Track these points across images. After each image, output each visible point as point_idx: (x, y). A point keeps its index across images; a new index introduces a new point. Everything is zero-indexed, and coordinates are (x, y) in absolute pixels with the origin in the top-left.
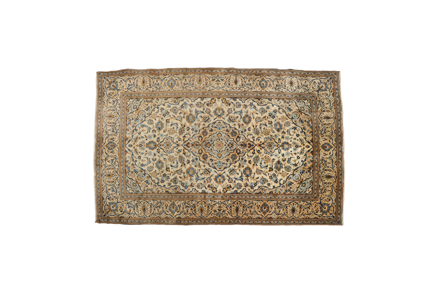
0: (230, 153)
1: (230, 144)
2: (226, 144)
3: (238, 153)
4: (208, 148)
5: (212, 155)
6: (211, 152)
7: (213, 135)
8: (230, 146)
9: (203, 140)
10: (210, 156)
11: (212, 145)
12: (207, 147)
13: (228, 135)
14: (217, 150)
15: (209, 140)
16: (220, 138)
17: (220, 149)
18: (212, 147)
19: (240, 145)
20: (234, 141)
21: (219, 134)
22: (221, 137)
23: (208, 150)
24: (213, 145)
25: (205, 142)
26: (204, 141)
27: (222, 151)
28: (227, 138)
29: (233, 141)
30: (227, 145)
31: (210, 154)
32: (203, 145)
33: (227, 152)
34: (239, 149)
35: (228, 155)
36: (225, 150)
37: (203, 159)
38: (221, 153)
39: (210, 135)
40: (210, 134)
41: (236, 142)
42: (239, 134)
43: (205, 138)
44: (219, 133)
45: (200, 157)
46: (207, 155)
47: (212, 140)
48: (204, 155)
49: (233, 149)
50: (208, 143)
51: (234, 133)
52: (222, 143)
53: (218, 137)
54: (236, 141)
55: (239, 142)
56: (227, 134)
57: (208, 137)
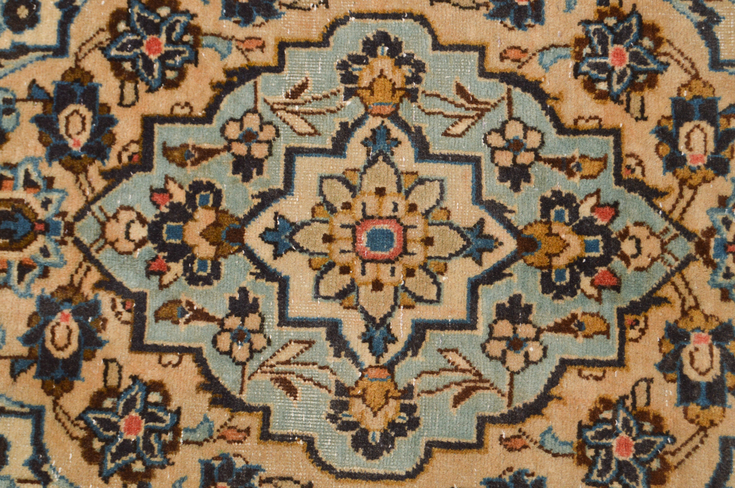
0: (212, 108)
1: (205, 250)
2: (265, 252)
3: (90, 96)
4: (568, 201)
5: (506, 77)
6: (514, 131)
7: (483, 422)
8: (204, 217)
9: (656, 332)
10: (532, 71)
11: (510, 245)
12: (585, 211)
13: (220, 416)
14: (423, 153)
15: (562, 327)
16: (367, 358)
17: (369, 184)
18: (497, 210)
19: (47, 228)
20: (141, 299)
21: (376, 426)
22: (350, 374)
23: (563, 164)
24: (491, 243)
25: (631, 295)
26: (641, 307)
27: (338, 149)
28: (241, 351)
29: (153, 304)
30: (252, 235)
31: (541, 95)
32: (652, 247)
33: (252, 123)
34: (56, 170)
35: (249, 73)
36: (292, 154)
37: (650, 30)
38: (353, 108)
39: (536, 408)
40: (534, 426)
41: (108, 283)
42: (36, 415)
43: (620, 362)
44: (373, 453)
45: (700, 54)
46: (590, 85)
47: (504, 328)
48: (634, 86)
49: (161, 166)
50: (572, 289)
51: (127, 447)
52: (334, 282)
53: (405, 373)
54: (105, 298)
55: (50, 286)
56: (243, 420)
57: (570, 382)
